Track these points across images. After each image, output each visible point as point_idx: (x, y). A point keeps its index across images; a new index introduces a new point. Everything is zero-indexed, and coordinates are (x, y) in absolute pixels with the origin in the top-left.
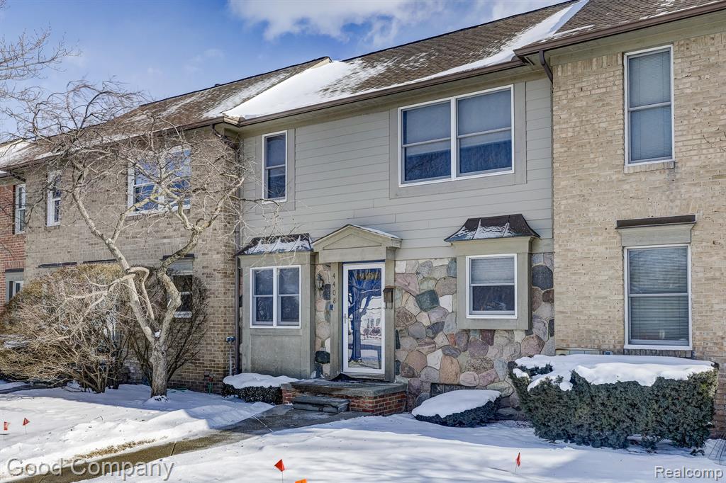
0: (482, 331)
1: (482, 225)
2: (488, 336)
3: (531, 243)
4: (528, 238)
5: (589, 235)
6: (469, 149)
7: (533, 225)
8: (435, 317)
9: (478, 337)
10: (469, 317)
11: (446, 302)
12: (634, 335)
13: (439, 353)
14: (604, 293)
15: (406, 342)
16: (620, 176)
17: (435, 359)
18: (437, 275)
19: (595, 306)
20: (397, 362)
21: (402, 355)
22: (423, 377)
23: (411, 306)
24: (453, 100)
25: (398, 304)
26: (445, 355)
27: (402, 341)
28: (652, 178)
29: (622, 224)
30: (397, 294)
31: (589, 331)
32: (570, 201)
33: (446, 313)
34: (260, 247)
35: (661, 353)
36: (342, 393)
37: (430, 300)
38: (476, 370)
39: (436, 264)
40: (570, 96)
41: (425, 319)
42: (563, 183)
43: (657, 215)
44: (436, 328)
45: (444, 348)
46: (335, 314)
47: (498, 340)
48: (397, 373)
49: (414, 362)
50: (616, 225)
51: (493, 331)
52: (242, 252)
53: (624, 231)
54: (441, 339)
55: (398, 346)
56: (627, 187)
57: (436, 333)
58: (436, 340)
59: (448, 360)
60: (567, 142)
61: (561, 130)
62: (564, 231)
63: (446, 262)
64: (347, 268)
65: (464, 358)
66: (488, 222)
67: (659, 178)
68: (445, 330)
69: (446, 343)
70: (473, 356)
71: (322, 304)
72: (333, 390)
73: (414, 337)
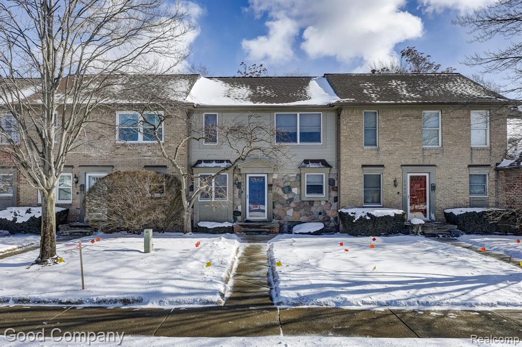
0: (309, 201)
1: (311, 162)
2: (311, 203)
3: (330, 170)
4: (330, 168)
5: (353, 169)
6: (304, 133)
7: (330, 164)
8: (290, 196)
9: (308, 203)
10: (306, 196)
11: (295, 190)
12: (365, 202)
13: (292, 210)
14: (357, 188)
15: (278, 206)
16: (363, 151)
17: (290, 212)
18: (292, 180)
19: (355, 192)
20: (273, 214)
21: (276, 212)
22: (285, 219)
23: (280, 192)
24: (298, 114)
25: (274, 191)
26: (294, 210)
27: (276, 206)
28: (372, 152)
29: (363, 166)
30: (274, 187)
31: (352, 201)
32: (347, 157)
33: (295, 194)
34: (203, 164)
35: (375, 207)
36: (265, 227)
37: (288, 189)
38: (307, 215)
39: (291, 176)
40: (347, 121)
41: (286, 197)
42: (344, 151)
43: (374, 164)
44: (291, 200)
45: (294, 208)
46: (243, 195)
47: (315, 204)
48: (273, 219)
49: (281, 214)
50: (361, 166)
51: (313, 201)
52: (194, 166)
53: (364, 168)
54: (292, 205)
55: (274, 208)
56: (364, 154)
57: (290, 202)
58: (290, 205)
59: (296, 213)
60: (346, 137)
61: (344, 132)
62: (345, 167)
63: (295, 175)
64: (248, 176)
65: (302, 211)
66: (313, 161)
67: (374, 152)
68: (295, 201)
69: (295, 206)
70: (305, 210)
71: (237, 190)
72: (261, 226)
73: (281, 204)
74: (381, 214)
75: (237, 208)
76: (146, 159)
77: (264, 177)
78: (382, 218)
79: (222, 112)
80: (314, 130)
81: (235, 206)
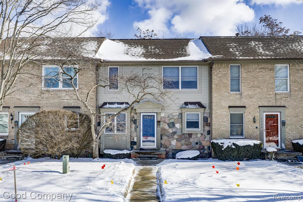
0: (188, 134)
1: (190, 104)
2: (190, 135)
3: (204, 110)
4: (204, 109)
5: (222, 109)
6: (185, 82)
7: (204, 105)
8: (174, 130)
9: (187, 136)
10: (186, 130)
11: (178, 126)
12: (231, 135)
13: (175, 140)
14: (226, 124)
15: (164, 138)
16: (229, 95)
17: (174, 142)
18: (175, 118)
19: (223, 127)
20: (161, 144)
21: (163, 142)
22: (170, 148)
23: (166, 127)
24: (180, 67)
25: (161, 126)
26: (177, 141)
27: (163, 137)
28: (236, 96)
29: (230, 107)
30: (161, 123)
31: (221, 133)
32: (217, 100)
33: (177, 129)
34: (108, 106)
35: (238, 139)
36: (155, 153)
37: (172, 125)
38: (187, 145)
39: (174, 114)
40: (217, 73)
41: (171, 131)
42: (215, 95)
43: (238, 105)
44: (174, 133)
45: (177, 139)
46: (138, 129)
47: (193, 136)
48: (161, 147)
49: (167, 143)
50: (228, 107)
51: (192, 134)
52: (101, 107)
53: (231, 109)
54: (176, 137)
55: (161, 139)
56: (231, 98)
57: (174, 135)
58: (174, 137)
59: (178, 143)
60: (216, 85)
61: (215, 81)
62: (216, 108)
63: (178, 114)
64: (142, 114)
65: (183, 142)
66: (191, 103)
67: (238, 96)
68: (177, 134)
69: (177, 138)
70: (185, 141)
71: (134, 126)
72: (152, 153)
73: (167, 136)
74: (243, 144)
75: (133, 139)
76: (64, 102)
77: (154, 116)
78: (244, 146)
79: (123, 65)
80: (192, 79)
81: (132, 138)
